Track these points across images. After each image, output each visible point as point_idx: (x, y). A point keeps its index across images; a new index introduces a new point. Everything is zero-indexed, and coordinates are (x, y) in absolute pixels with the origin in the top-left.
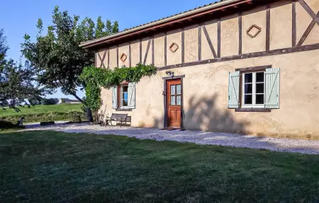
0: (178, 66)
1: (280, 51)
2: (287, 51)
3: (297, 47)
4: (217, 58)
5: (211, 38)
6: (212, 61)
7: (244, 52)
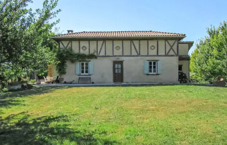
0: (120, 56)
1: (161, 56)
2: (164, 56)
3: (166, 55)
4: (139, 55)
5: (136, 47)
6: (137, 56)
7: (149, 54)
